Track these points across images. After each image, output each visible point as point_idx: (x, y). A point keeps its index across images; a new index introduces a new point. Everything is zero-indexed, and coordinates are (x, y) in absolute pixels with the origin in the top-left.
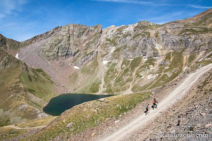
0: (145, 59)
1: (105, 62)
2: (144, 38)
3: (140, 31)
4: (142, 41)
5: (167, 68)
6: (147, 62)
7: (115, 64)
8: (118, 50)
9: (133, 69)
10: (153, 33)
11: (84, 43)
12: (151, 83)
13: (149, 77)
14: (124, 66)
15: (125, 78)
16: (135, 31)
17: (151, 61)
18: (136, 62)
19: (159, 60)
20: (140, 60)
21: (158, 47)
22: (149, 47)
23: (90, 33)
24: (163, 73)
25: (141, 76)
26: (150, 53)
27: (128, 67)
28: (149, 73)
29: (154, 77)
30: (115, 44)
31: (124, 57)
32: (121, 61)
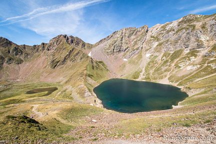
0: (187, 51)
1: (148, 55)
2: (188, 31)
3: (185, 25)
4: (185, 34)
5: (212, 59)
6: (188, 54)
7: (156, 57)
8: (160, 44)
9: (172, 60)
10: (198, 25)
11: (132, 41)
12: (190, 74)
13: (189, 68)
14: (164, 58)
15: (164, 68)
16: (178, 26)
17: (193, 53)
18: (176, 55)
19: (203, 52)
20: (182, 52)
21: (203, 38)
22: (193, 39)
23: (138, 33)
24: (206, 65)
25: (180, 67)
26: (193, 44)
27: (167, 59)
28: (190, 65)
29: (195, 67)
30: (158, 40)
31: (165, 50)
32: (162, 54)
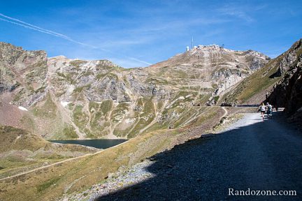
0: (116, 104)
2: (112, 81)
3: (104, 72)
4: (110, 83)
5: (142, 113)
6: (119, 106)
7: (80, 107)
8: (78, 90)
9: (105, 113)
10: (120, 76)
13: (127, 121)
14: (93, 109)
16: (97, 70)
17: (123, 106)
18: (106, 107)
19: (133, 106)
20: (111, 105)
21: (128, 92)
22: (119, 91)
24: (139, 118)
25: (117, 121)
26: (120, 97)
27: (98, 111)
28: (127, 118)
29: (132, 121)
30: (73, 82)
31: (90, 99)
32: (88, 104)
